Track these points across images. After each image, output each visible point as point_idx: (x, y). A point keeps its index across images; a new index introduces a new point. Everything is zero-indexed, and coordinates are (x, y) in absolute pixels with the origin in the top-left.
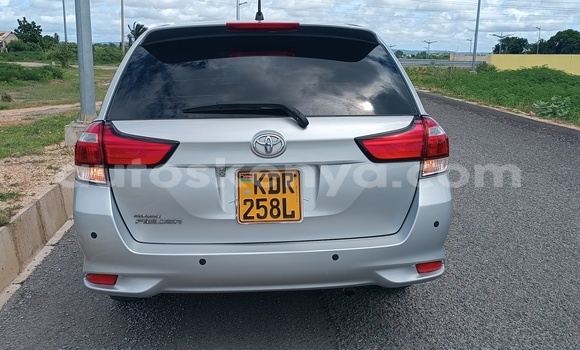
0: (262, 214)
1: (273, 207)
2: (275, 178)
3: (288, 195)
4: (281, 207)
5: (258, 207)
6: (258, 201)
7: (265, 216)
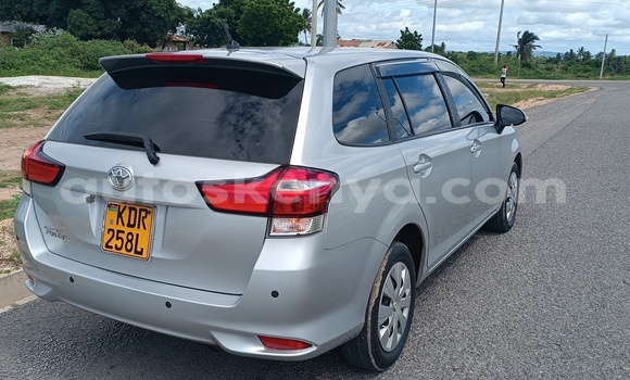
0: (119, 246)
1: (129, 241)
2: (133, 212)
3: (141, 231)
4: (134, 242)
5: (118, 238)
6: (119, 231)
7: (120, 249)
